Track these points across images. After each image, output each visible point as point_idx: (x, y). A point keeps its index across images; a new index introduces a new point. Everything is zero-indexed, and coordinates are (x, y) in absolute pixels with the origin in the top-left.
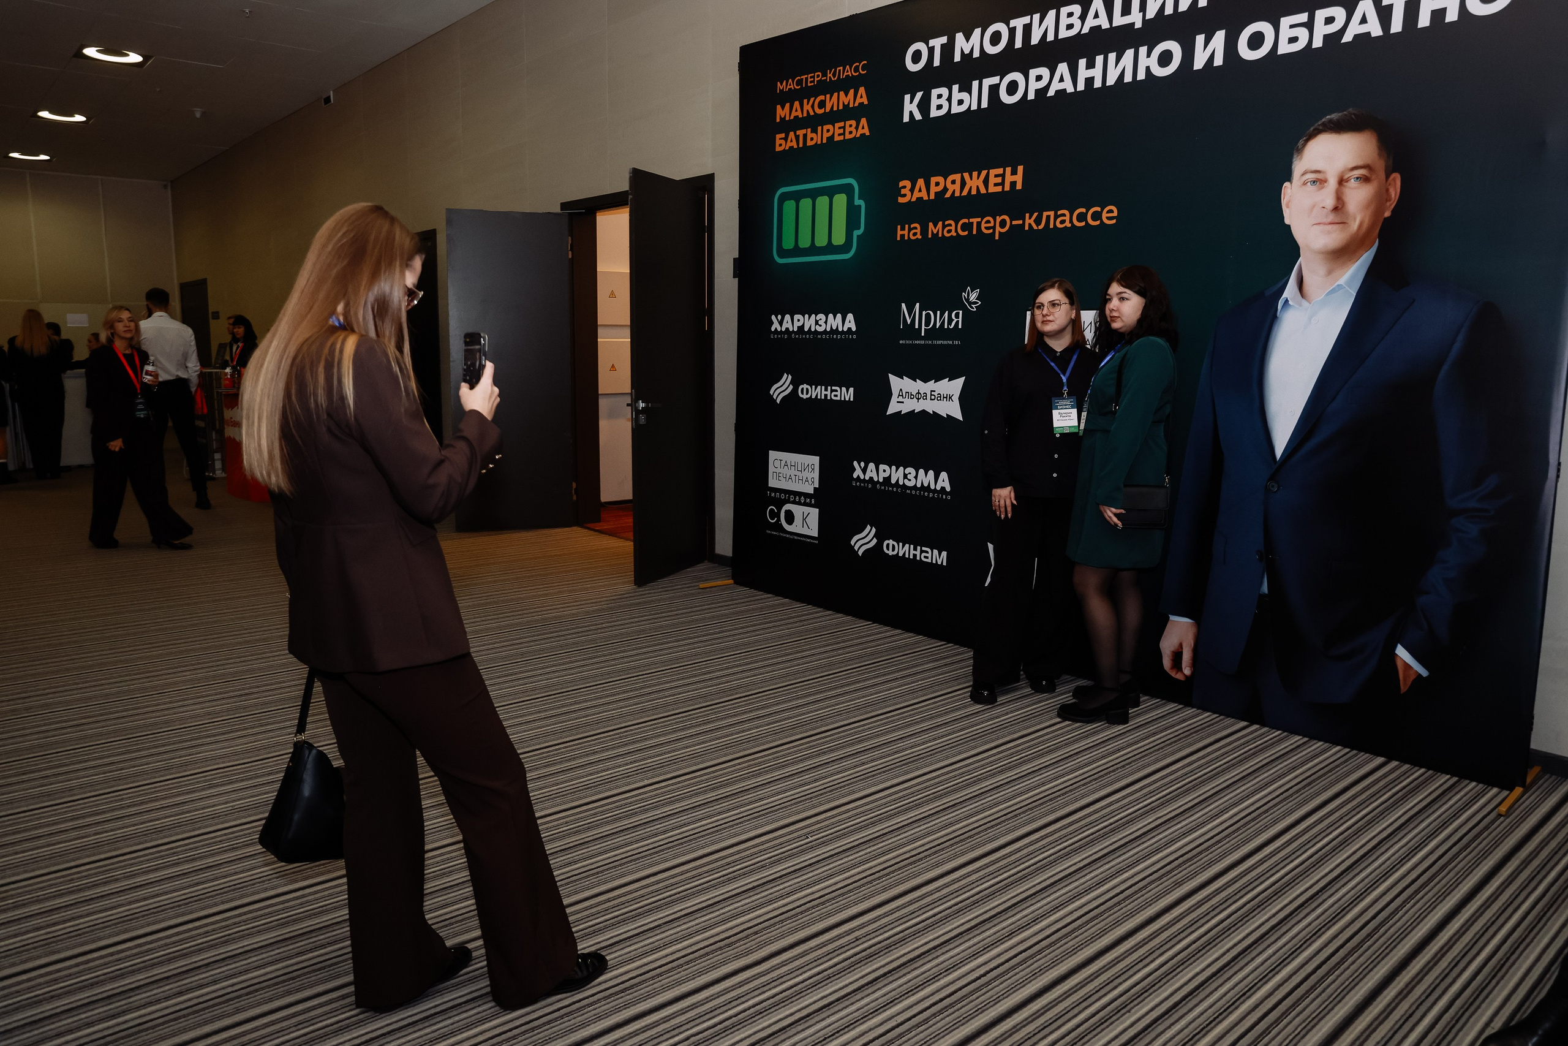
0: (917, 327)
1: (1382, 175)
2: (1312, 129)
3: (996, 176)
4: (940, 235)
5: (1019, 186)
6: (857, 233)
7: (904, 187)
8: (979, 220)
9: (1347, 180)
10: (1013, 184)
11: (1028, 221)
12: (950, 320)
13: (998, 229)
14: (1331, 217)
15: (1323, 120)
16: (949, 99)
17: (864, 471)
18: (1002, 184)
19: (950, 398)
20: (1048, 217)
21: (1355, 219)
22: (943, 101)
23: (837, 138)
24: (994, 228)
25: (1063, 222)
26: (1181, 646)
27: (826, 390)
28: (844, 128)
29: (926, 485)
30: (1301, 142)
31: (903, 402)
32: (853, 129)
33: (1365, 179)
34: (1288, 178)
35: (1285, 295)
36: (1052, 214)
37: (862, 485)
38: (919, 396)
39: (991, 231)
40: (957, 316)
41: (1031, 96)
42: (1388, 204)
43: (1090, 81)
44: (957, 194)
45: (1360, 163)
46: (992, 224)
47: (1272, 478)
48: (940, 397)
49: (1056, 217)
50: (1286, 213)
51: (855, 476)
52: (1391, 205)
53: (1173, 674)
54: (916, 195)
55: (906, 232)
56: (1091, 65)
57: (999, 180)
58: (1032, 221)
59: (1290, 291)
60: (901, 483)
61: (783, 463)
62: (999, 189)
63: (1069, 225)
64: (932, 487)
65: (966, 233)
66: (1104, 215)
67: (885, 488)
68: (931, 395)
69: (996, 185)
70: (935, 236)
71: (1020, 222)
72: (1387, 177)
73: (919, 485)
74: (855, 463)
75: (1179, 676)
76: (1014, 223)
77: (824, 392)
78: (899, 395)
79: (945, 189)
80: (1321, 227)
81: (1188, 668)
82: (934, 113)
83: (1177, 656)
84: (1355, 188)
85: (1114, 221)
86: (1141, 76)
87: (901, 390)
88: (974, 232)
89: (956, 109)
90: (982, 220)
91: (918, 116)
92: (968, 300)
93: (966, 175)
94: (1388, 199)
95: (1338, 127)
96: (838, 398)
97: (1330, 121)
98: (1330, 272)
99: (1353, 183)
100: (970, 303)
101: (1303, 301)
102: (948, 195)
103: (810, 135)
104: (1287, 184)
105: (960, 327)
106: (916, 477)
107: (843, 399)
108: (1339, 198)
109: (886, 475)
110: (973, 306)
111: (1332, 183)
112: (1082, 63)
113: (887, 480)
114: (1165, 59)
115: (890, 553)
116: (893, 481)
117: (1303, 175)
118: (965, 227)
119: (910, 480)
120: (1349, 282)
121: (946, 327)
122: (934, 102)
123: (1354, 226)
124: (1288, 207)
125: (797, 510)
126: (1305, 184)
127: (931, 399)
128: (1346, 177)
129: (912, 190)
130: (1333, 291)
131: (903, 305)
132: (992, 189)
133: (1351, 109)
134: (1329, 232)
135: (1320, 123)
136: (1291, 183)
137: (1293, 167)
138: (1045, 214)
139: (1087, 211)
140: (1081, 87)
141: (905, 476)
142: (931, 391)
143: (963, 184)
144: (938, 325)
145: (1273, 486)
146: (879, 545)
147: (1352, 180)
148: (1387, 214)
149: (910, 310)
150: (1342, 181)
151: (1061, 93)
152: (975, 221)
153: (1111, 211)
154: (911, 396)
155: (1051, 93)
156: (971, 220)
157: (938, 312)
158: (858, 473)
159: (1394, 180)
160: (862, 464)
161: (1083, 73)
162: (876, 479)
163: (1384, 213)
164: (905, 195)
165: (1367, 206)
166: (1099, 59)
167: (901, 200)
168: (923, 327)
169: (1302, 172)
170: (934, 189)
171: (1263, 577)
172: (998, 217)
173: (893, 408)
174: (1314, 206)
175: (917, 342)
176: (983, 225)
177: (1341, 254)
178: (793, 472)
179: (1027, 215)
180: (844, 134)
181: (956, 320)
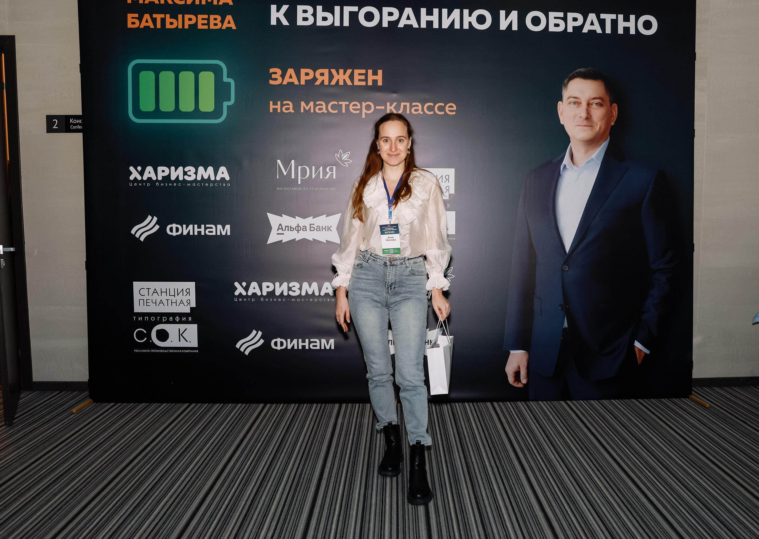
0: (293, 177)
1: (609, 104)
2: (571, 75)
3: (360, 74)
4: (312, 111)
5: (380, 83)
6: (226, 104)
7: (276, 73)
8: (348, 103)
9: (592, 104)
10: (375, 82)
11: (389, 108)
12: (325, 173)
13: (364, 111)
14: (585, 123)
15: (577, 71)
16: (314, 15)
17: (246, 289)
18: (366, 80)
19: (329, 229)
20: (405, 106)
21: (597, 125)
22: (309, 15)
23: (200, 27)
24: (361, 110)
25: (416, 110)
26: (519, 367)
27: (199, 227)
28: (208, 19)
29: (310, 293)
30: (566, 81)
31: (283, 234)
32: (218, 22)
33: (600, 105)
34: (561, 99)
35: (564, 162)
36: (408, 104)
37: (245, 300)
38: (298, 229)
39: (358, 112)
40: (331, 170)
41: (385, 24)
42: (613, 118)
43: (430, 23)
44: (326, 83)
45: (597, 96)
46: (359, 107)
47: (565, 263)
48: (319, 229)
49: (411, 107)
50: (561, 118)
51: (237, 293)
52: (614, 119)
53: (515, 385)
54: (287, 80)
55: (278, 107)
56: (430, 13)
57: (363, 77)
58: (392, 108)
59: (567, 160)
60: (285, 294)
61: (151, 291)
62: (363, 83)
63: (422, 113)
64: (317, 294)
65: (336, 111)
66: (447, 109)
67: (269, 300)
68: (310, 227)
69: (360, 80)
70: (307, 112)
71: (383, 108)
72: (611, 105)
73: (303, 294)
74: (236, 284)
75: (520, 385)
76: (377, 107)
77: (196, 230)
78: (279, 229)
79: (315, 79)
80: (580, 127)
81: (525, 379)
82: (300, 22)
83: (517, 375)
84: (596, 109)
85: (454, 113)
86: (466, 26)
87: (280, 224)
88: (344, 111)
89: (320, 23)
90: (350, 103)
91: (285, 22)
92: (340, 159)
93: (334, 71)
94: (613, 116)
95: (585, 76)
96: (214, 234)
97: (580, 72)
98: (587, 152)
99: (594, 106)
100: (343, 162)
101: (574, 167)
102: (318, 83)
103: (168, 20)
104: (560, 102)
105: (334, 177)
106: (300, 289)
107: (219, 234)
108: (588, 112)
109: (271, 289)
110: (346, 163)
111: (584, 105)
112: (423, 11)
113: (271, 294)
114: (481, 19)
115: (279, 348)
116: (278, 293)
117: (568, 98)
118: (333, 107)
119: (294, 291)
120: (597, 157)
121: (321, 177)
122: (300, 15)
123: (597, 128)
124: (561, 115)
125: (172, 329)
126: (570, 103)
127: (310, 230)
128: (591, 102)
129: (283, 76)
130: (589, 162)
131: (279, 161)
132: (357, 83)
133: (590, 68)
134: (584, 130)
135: (575, 72)
136: (562, 102)
137: (563, 93)
138: (402, 104)
139: (435, 105)
140: (423, 25)
141: (290, 289)
142: (310, 224)
143: (331, 77)
144: (314, 176)
145: (566, 268)
146: (267, 344)
147: (594, 104)
148: (613, 124)
149: (287, 164)
150: (589, 104)
151: (408, 27)
152: (344, 104)
153: (452, 107)
154: (291, 229)
155: (401, 25)
156: (340, 103)
157: (313, 167)
158: (239, 290)
159: (614, 107)
160: (244, 284)
161: (424, 18)
162: (259, 294)
163: (611, 123)
164: (276, 79)
165: (603, 118)
166: (436, 11)
167: (271, 82)
168: (299, 178)
169: (568, 97)
170: (304, 79)
171: (564, 319)
172: (363, 103)
173: (273, 238)
174: (576, 116)
175: (295, 189)
176: (351, 107)
177: (592, 142)
178: (164, 297)
179: (388, 104)
180: (208, 24)
181: (330, 173)
